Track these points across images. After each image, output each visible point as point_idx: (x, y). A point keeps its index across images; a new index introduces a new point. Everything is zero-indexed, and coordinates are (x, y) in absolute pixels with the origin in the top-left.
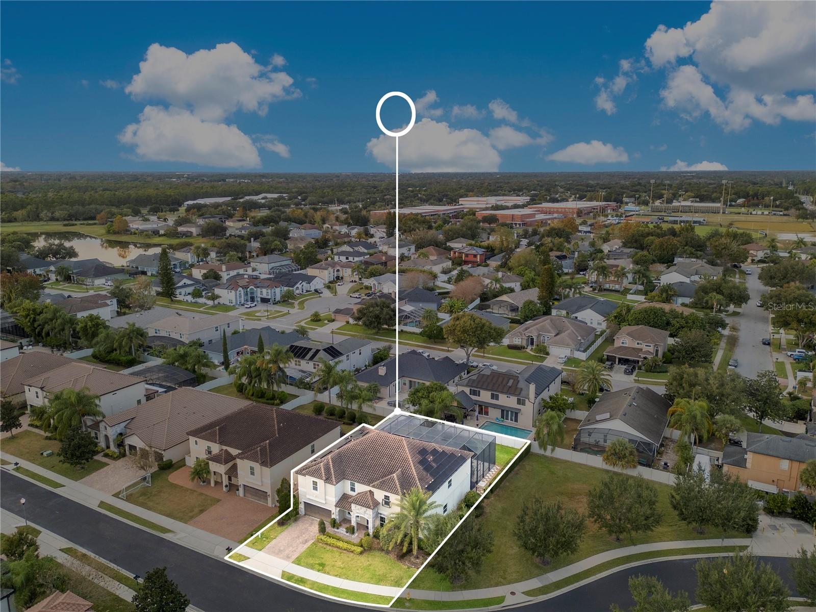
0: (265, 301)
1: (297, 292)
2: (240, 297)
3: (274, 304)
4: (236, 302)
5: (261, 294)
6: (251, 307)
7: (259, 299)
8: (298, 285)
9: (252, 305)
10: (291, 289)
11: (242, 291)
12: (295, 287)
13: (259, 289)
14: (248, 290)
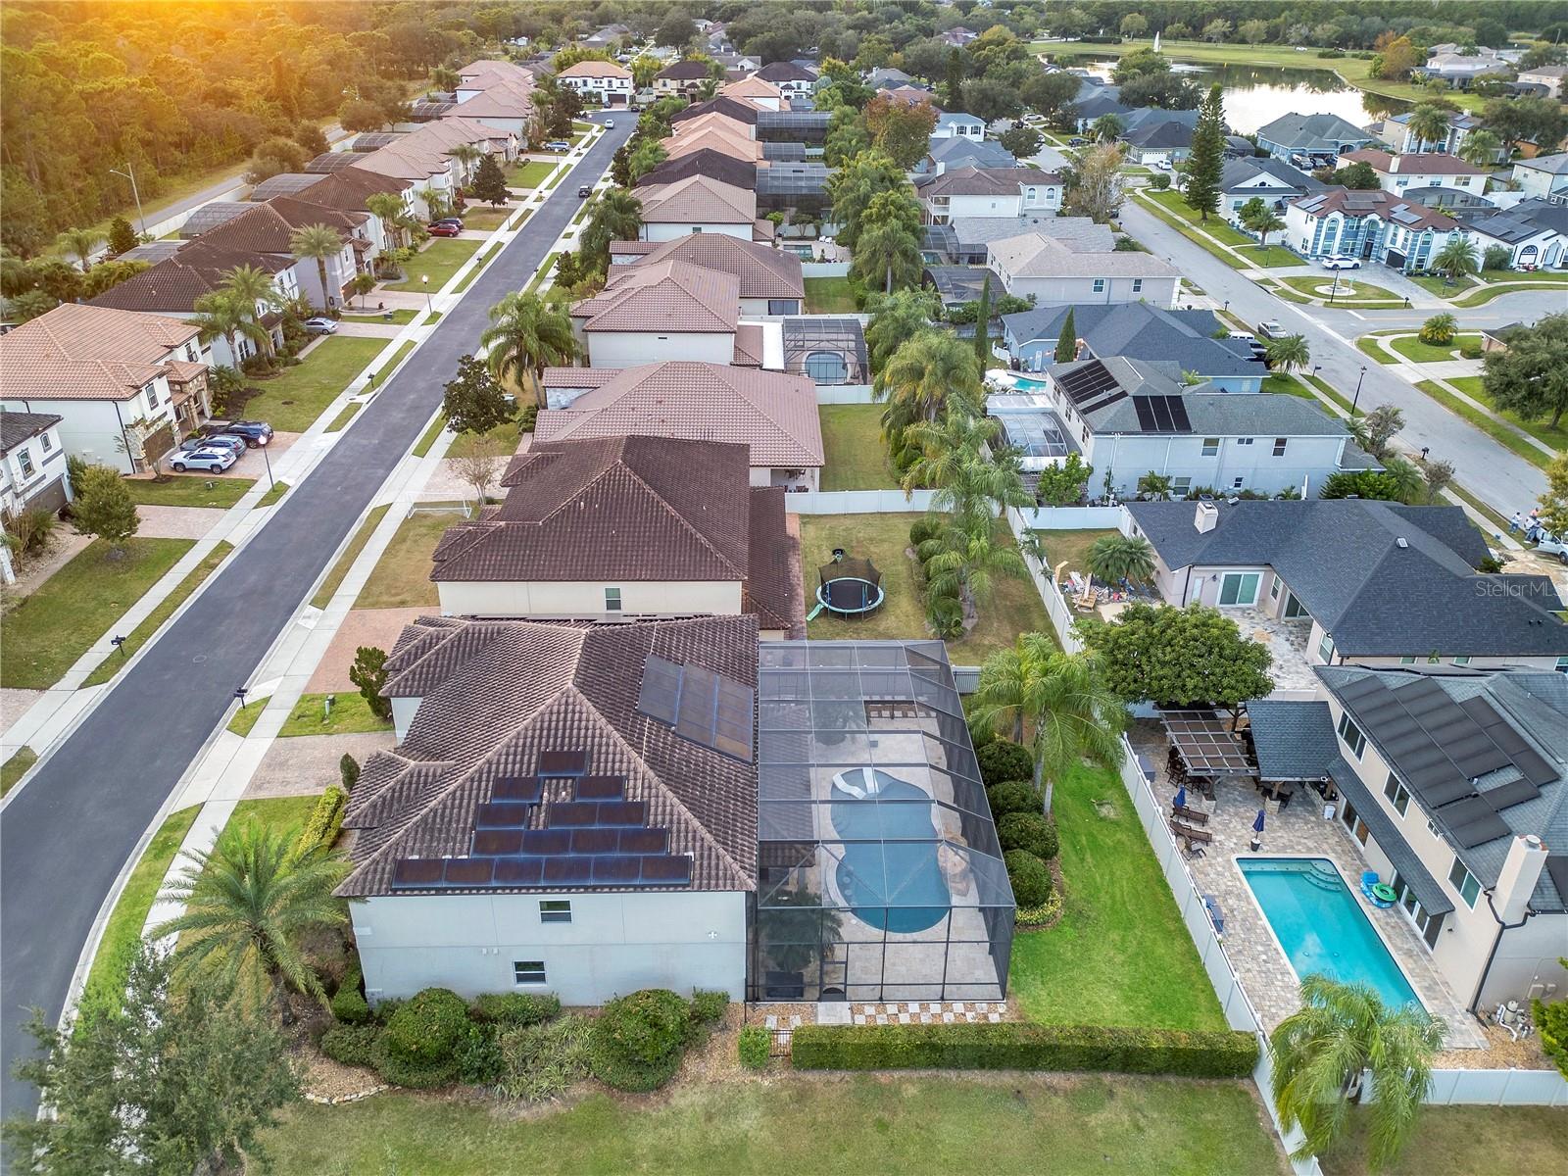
0: (1395, 260)
1: (1527, 259)
2: (1330, 236)
3: (1409, 275)
4: (1315, 247)
5: (1393, 242)
6: (1335, 268)
7: (1385, 255)
8: (1535, 241)
9: (1342, 264)
10: (1505, 246)
11: (1342, 222)
12: (1522, 246)
13: (1392, 226)
14: (1363, 223)
